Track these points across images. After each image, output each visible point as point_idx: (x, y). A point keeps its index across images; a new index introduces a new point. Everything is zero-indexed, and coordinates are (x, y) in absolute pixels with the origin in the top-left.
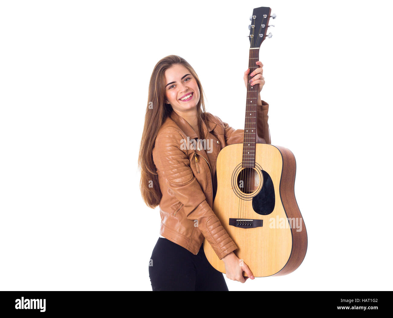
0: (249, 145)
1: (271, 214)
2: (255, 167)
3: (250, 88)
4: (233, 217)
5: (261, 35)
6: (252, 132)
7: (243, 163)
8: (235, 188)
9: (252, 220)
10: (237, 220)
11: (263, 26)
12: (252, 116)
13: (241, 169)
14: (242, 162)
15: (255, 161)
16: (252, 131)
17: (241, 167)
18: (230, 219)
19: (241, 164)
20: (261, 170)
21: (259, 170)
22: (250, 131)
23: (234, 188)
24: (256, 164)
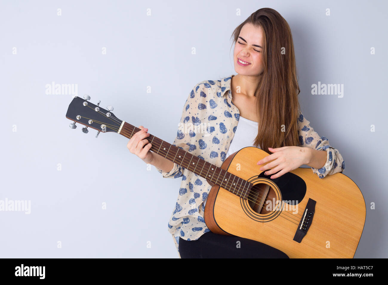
0: (226, 180)
1: (307, 186)
2: (252, 184)
3: (164, 151)
4: (293, 234)
5: (108, 115)
6: (214, 171)
7: (241, 197)
8: (264, 219)
9: (307, 210)
10: (300, 229)
11: (96, 110)
12: (196, 162)
13: (247, 203)
14: (239, 197)
15: (246, 181)
16: (213, 169)
17: (245, 200)
18: (294, 239)
19: (241, 199)
20: (258, 177)
21: (257, 180)
22: (211, 172)
23: (263, 221)
24: (249, 181)
